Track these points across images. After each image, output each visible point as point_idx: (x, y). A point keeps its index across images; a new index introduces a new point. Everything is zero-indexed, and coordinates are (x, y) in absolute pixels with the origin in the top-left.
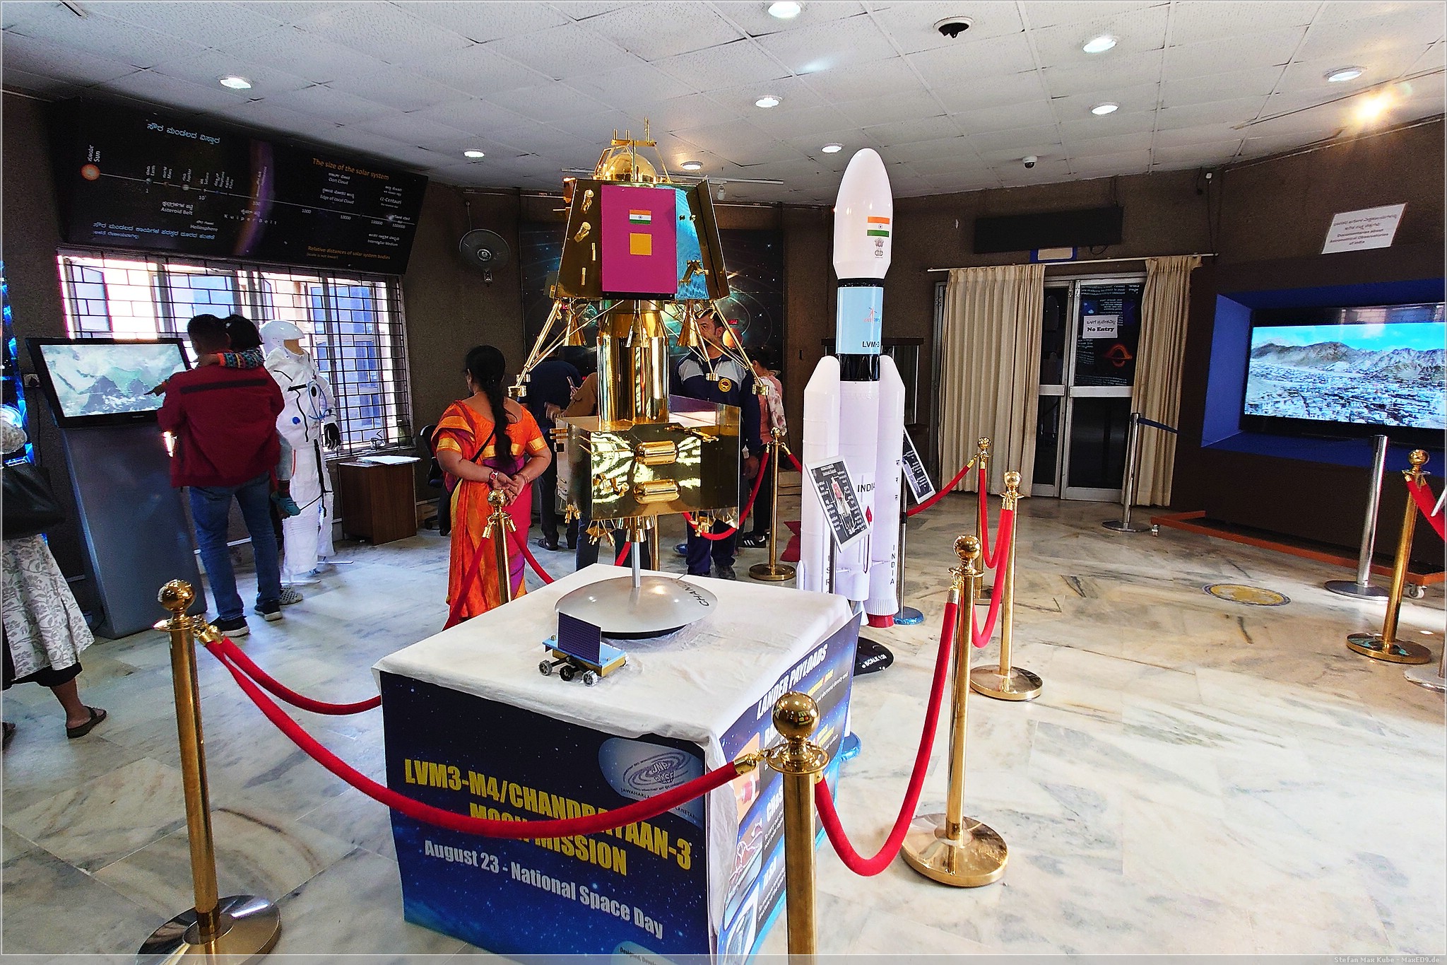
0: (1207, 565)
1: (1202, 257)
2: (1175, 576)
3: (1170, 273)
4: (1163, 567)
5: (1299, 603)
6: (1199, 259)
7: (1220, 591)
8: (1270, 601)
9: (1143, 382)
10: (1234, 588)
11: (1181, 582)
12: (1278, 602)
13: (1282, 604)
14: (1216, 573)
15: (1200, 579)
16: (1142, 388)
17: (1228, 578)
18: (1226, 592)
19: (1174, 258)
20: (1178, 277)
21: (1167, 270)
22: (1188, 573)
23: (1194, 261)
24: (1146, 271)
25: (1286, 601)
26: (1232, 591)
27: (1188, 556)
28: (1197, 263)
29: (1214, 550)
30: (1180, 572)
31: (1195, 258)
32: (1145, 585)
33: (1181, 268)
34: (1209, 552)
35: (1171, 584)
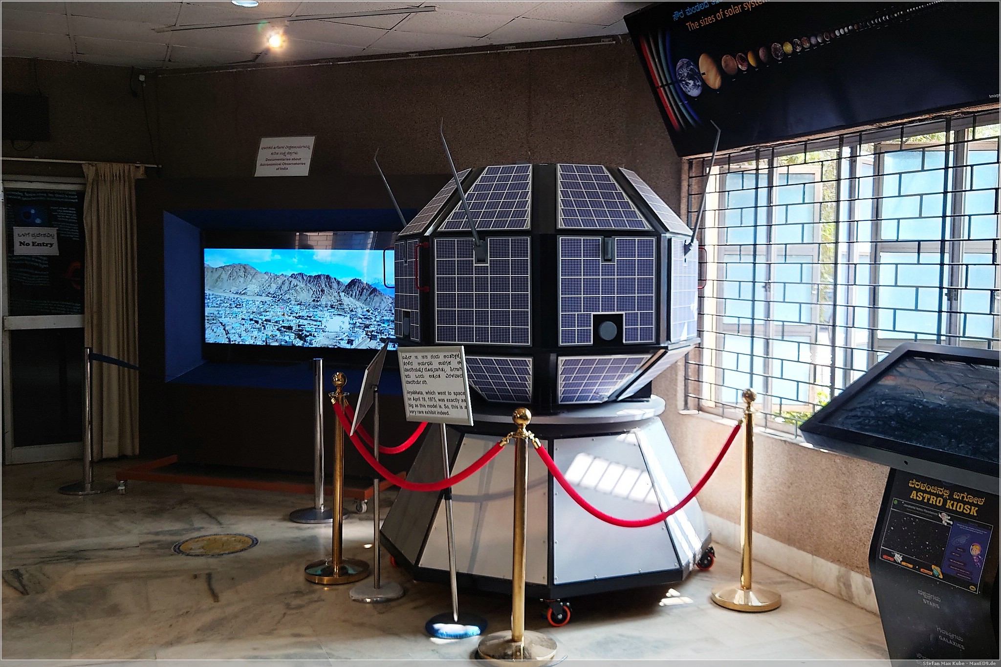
0: (178, 519)
1: (146, 167)
2: (142, 540)
3: (112, 182)
4: (129, 532)
5: (265, 543)
6: (142, 170)
7: (190, 547)
8: (239, 546)
9: (95, 309)
10: (203, 540)
11: (149, 546)
12: (246, 546)
13: (250, 547)
14: (187, 526)
15: (169, 538)
16: (95, 317)
17: (199, 529)
18: (196, 547)
19: (114, 165)
20: (122, 187)
21: (108, 179)
22: (157, 534)
23: (138, 171)
24: (84, 177)
25: (255, 542)
26: (201, 544)
27: (156, 513)
28: (140, 174)
29: (186, 500)
30: (148, 534)
31: (138, 167)
32: (106, 559)
33: (124, 177)
34: (181, 503)
35: (137, 552)
